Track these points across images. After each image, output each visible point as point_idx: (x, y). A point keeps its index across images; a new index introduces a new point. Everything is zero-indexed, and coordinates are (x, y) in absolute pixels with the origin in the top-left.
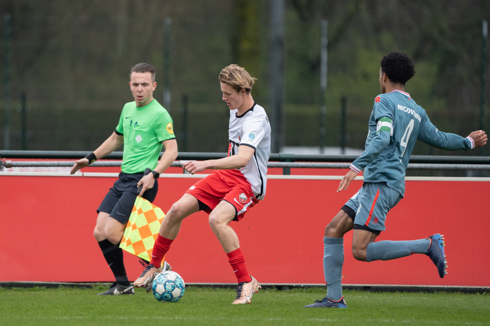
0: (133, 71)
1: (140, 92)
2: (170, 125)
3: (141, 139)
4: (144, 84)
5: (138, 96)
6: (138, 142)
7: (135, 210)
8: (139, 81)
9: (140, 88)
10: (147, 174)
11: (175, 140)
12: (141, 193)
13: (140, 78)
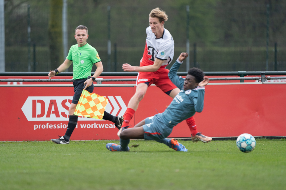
0: (77, 28)
1: (81, 39)
2: (98, 55)
3: (83, 62)
4: (83, 35)
5: (80, 41)
6: (82, 63)
7: (82, 96)
8: (80, 33)
9: (81, 37)
10: (89, 79)
11: (101, 62)
12: (85, 88)
13: (81, 32)
